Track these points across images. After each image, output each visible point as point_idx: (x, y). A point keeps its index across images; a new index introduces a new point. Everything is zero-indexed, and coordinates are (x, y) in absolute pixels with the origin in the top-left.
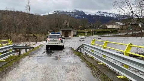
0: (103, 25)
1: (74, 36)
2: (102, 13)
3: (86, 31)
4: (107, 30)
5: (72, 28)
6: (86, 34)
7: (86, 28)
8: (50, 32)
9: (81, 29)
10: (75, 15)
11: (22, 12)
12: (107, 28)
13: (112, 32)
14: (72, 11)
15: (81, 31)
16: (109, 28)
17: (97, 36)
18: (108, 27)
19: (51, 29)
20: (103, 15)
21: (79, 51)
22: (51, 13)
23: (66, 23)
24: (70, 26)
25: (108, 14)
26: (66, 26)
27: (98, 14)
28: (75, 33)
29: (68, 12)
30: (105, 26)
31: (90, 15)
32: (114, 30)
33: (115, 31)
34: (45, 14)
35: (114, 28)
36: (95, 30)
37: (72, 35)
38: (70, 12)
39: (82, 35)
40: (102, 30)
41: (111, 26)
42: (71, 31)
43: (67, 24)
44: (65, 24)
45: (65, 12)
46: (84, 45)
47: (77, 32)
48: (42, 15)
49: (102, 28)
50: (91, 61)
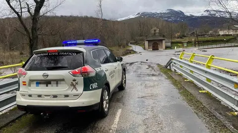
0: (214, 30)
1: (167, 48)
2: (213, 13)
3: (186, 40)
4: (219, 38)
5: (164, 36)
6: (185, 45)
7: (185, 36)
8: (131, 43)
9: (178, 38)
10: (169, 17)
11: (92, 18)
12: (219, 35)
13: (228, 41)
14: (164, 12)
15: (179, 40)
16: (223, 35)
17: (201, 47)
18: (221, 33)
19: (132, 38)
20: (215, 14)
21: (168, 67)
22: (133, 17)
23: (155, 30)
24: (161, 34)
25: (222, 13)
26: (155, 34)
27: (206, 14)
28: (169, 44)
29: (158, 14)
30: (216, 32)
31: (192, 16)
32: (231, 37)
33: (233, 39)
34: (123, 19)
35: (231, 35)
36: (200, 39)
37: (164, 47)
38: (161, 13)
39: (180, 47)
40: (211, 38)
41: (226, 32)
42: (162, 40)
43: (156, 32)
44: (153, 32)
45: (154, 14)
46: (173, 59)
47: (172, 43)
48: (119, 20)
49: (212, 35)
50: (177, 78)
